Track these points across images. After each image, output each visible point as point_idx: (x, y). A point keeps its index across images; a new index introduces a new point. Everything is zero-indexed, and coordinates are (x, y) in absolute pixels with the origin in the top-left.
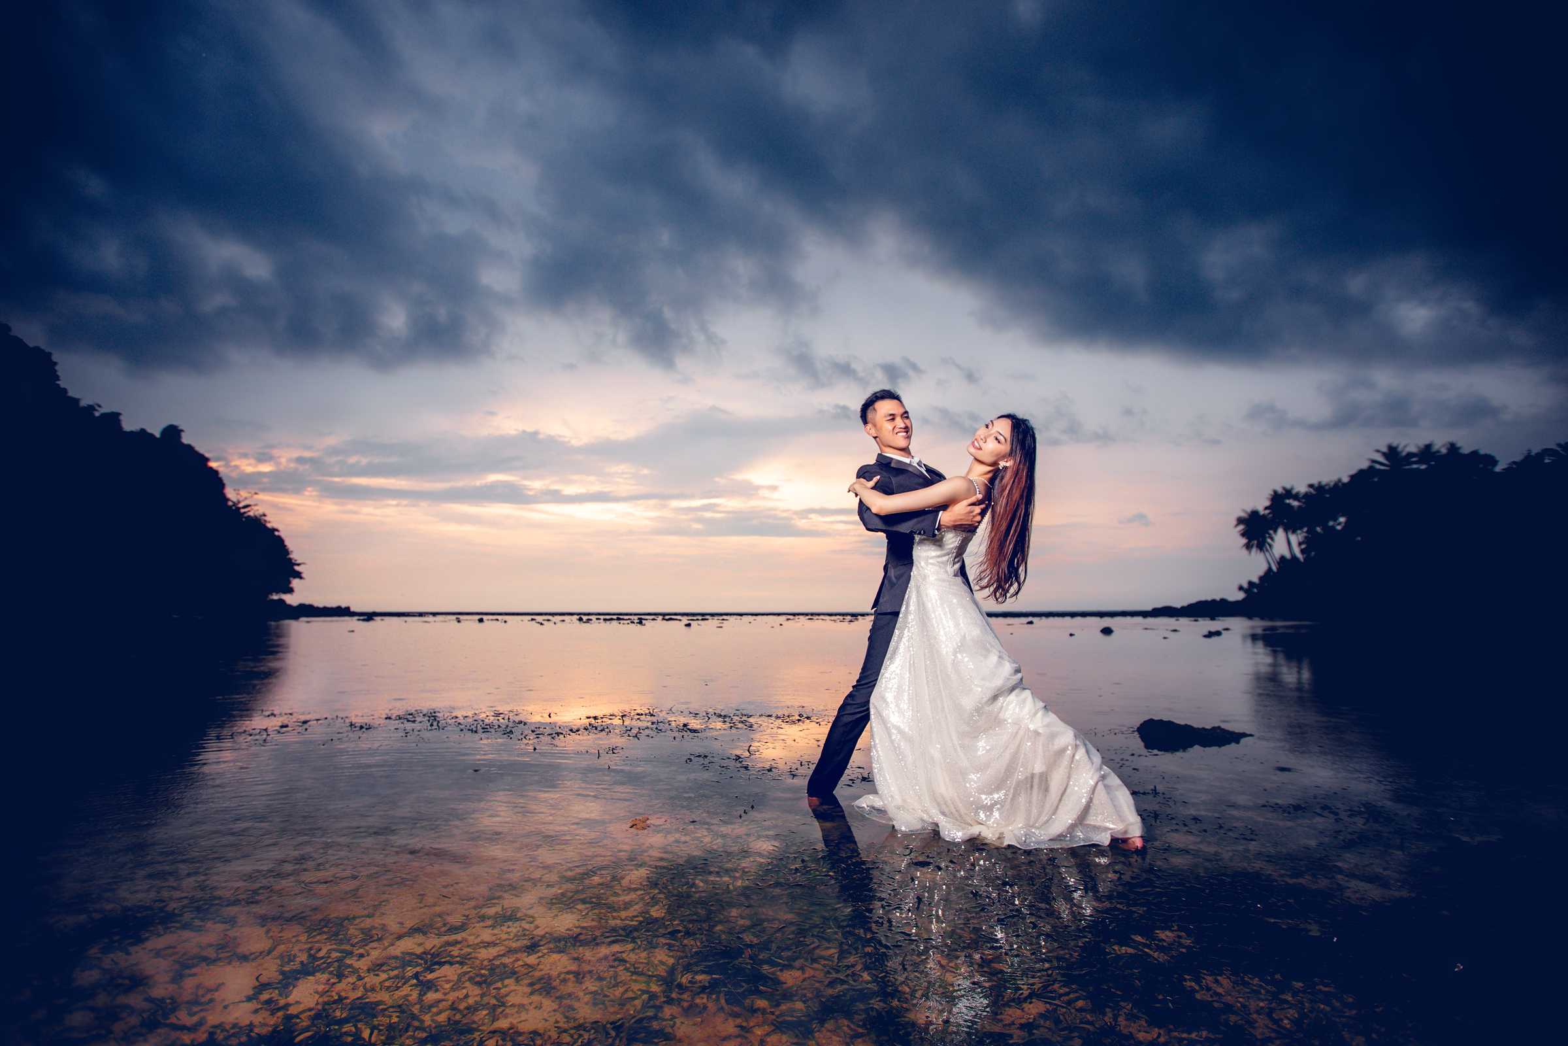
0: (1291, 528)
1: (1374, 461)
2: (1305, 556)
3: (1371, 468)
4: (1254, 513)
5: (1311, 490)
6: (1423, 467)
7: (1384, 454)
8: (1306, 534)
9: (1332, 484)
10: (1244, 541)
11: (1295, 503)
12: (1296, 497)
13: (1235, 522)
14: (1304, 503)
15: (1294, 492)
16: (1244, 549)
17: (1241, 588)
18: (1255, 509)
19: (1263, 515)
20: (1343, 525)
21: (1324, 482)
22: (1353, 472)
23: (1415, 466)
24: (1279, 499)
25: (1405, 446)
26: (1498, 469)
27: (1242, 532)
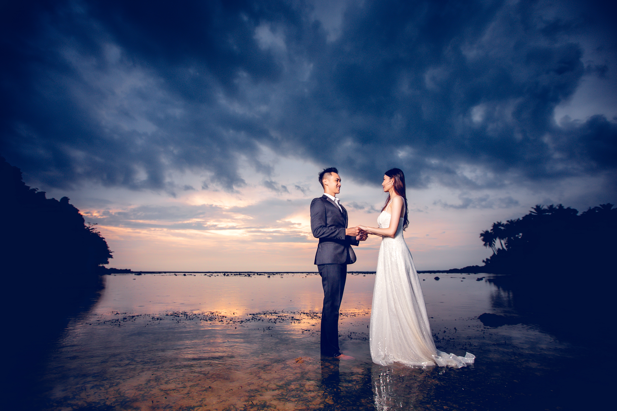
0: (501, 238)
1: (531, 212)
2: (507, 248)
3: (530, 214)
4: (487, 232)
5: (508, 223)
6: (550, 214)
7: (535, 209)
8: (507, 240)
9: (516, 220)
10: (484, 243)
11: (502, 228)
12: (503, 225)
13: (480, 236)
14: (505, 228)
15: (502, 224)
16: (484, 246)
17: (484, 261)
18: (487, 230)
19: (491, 232)
20: (521, 236)
21: (513, 219)
22: (524, 216)
23: (547, 214)
24: (496, 226)
25: (543, 206)
26: (578, 214)
27: (483, 239)
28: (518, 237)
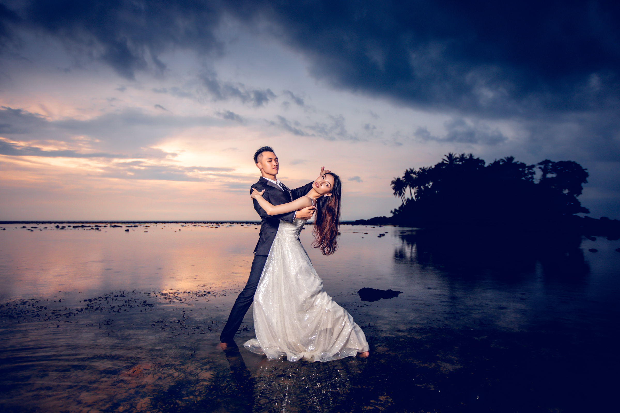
0: (412, 186)
1: (444, 160)
2: (416, 198)
3: (443, 162)
4: (399, 179)
5: (420, 171)
6: (461, 163)
7: (447, 157)
8: (417, 189)
9: (428, 168)
10: (394, 191)
11: (414, 176)
12: (414, 173)
13: (391, 183)
14: (417, 176)
15: (414, 171)
16: (393, 195)
17: (392, 212)
19: (402, 180)
20: (431, 186)
21: (425, 167)
22: (436, 164)
23: (457, 163)
24: (408, 174)
25: (455, 155)
26: (486, 165)
27: (393, 187)
28: (427, 187)
